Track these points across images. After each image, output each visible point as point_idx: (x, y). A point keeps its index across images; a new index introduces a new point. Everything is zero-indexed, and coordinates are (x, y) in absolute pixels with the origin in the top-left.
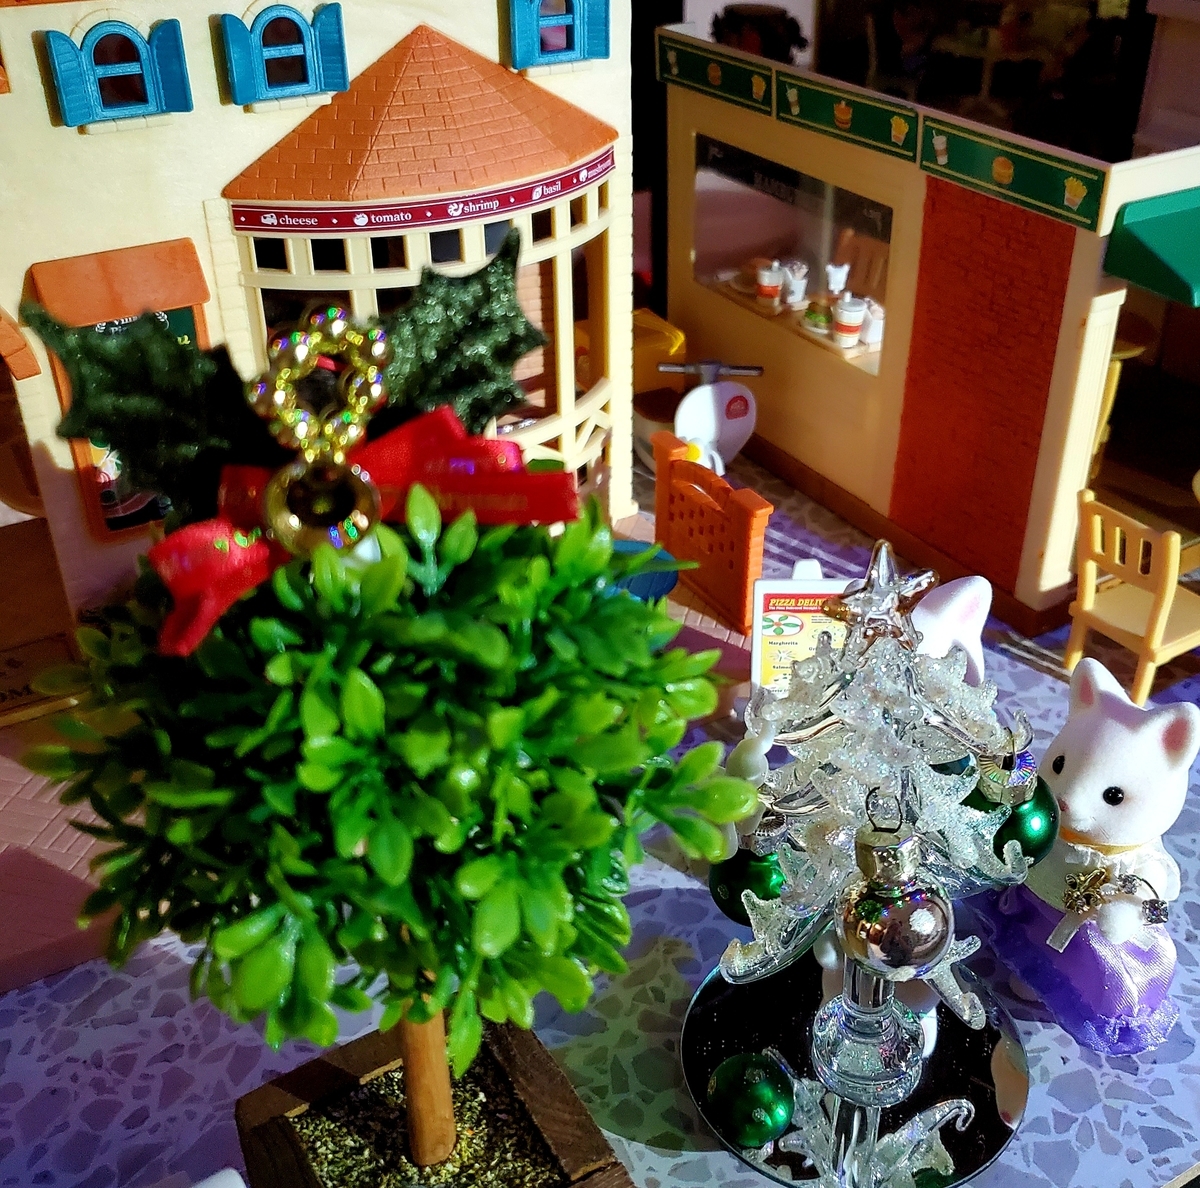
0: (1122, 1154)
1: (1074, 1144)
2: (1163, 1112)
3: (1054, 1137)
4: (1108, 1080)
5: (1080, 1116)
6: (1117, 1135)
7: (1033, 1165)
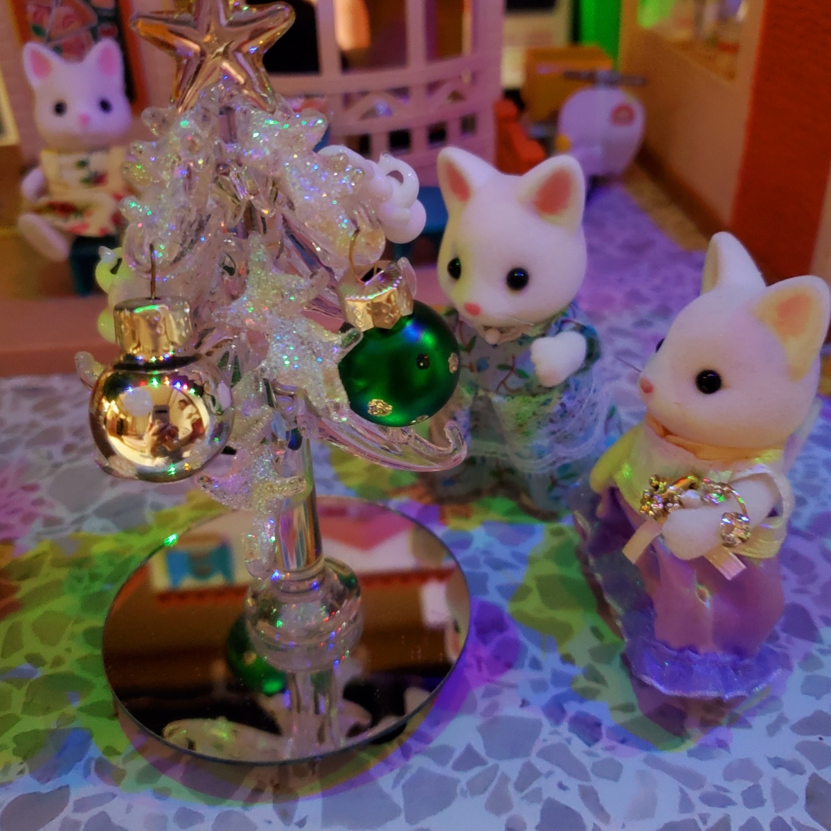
0: (504, 818)
1: (463, 785)
2: (589, 796)
3: (447, 771)
4: (554, 740)
5: (491, 762)
6: (515, 796)
7: (399, 789)
